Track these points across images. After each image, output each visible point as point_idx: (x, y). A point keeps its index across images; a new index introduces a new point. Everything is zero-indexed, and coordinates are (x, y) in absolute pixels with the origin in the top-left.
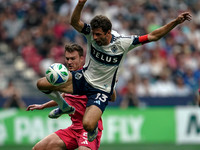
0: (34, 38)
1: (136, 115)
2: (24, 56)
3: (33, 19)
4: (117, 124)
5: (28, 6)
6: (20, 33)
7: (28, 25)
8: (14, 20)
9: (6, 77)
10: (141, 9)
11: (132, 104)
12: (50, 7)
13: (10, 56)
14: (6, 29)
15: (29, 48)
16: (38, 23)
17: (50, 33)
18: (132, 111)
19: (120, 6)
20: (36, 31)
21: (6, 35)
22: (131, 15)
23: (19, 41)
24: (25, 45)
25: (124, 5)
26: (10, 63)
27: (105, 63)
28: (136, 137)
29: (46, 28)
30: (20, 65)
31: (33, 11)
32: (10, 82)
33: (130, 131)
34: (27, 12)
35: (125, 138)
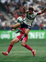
0: (17, 12)
1: (43, 32)
2: (15, 17)
3: (17, 7)
4: (38, 34)
5: (16, 4)
6: (14, 11)
7: (16, 9)
8: (12, 7)
9: (10, 22)
10: (45, 5)
11: (42, 29)
12: (22, 4)
13: (11, 17)
14: (10, 10)
15: (16, 15)
16: (18, 8)
17: (22, 11)
18: (42, 31)
19: (39, 4)
20: (18, 10)
21: (10, 11)
22: (42, 7)
23: (14, 13)
24: (15, 14)
25: (41, 4)
26: (11, 18)
27: (30, 19)
28: (43, 37)
29: (21, 10)
30: (14, 19)
31: (17, 5)
32: (11, 23)
33: (41, 36)
34: (16, 6)
35: (40, 38)
